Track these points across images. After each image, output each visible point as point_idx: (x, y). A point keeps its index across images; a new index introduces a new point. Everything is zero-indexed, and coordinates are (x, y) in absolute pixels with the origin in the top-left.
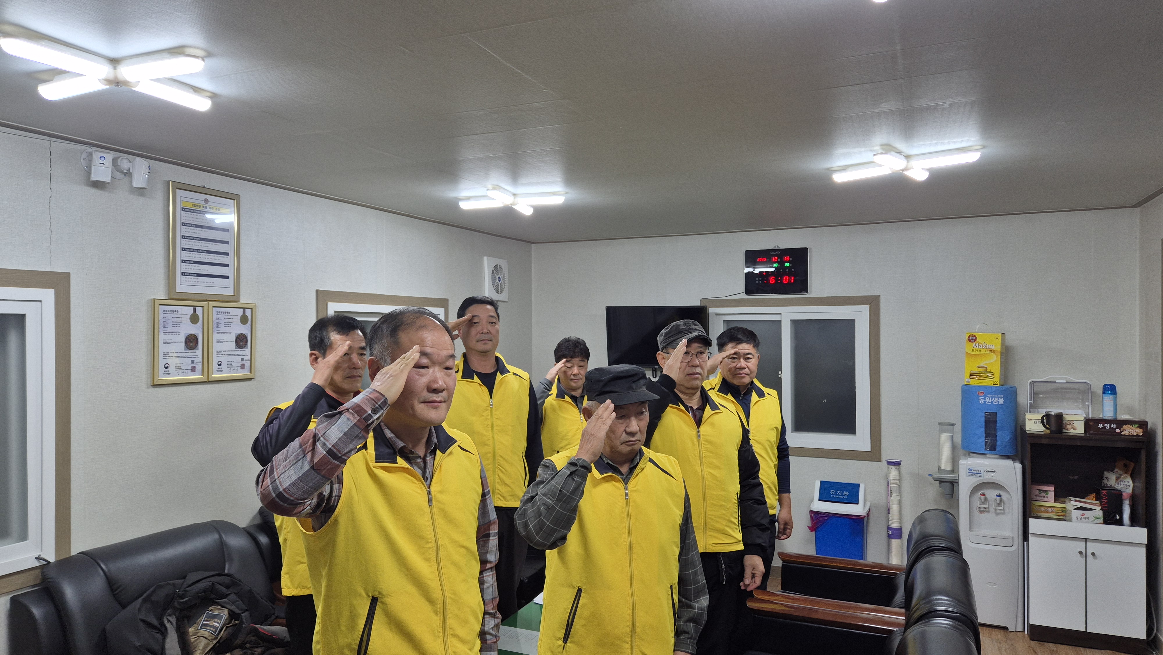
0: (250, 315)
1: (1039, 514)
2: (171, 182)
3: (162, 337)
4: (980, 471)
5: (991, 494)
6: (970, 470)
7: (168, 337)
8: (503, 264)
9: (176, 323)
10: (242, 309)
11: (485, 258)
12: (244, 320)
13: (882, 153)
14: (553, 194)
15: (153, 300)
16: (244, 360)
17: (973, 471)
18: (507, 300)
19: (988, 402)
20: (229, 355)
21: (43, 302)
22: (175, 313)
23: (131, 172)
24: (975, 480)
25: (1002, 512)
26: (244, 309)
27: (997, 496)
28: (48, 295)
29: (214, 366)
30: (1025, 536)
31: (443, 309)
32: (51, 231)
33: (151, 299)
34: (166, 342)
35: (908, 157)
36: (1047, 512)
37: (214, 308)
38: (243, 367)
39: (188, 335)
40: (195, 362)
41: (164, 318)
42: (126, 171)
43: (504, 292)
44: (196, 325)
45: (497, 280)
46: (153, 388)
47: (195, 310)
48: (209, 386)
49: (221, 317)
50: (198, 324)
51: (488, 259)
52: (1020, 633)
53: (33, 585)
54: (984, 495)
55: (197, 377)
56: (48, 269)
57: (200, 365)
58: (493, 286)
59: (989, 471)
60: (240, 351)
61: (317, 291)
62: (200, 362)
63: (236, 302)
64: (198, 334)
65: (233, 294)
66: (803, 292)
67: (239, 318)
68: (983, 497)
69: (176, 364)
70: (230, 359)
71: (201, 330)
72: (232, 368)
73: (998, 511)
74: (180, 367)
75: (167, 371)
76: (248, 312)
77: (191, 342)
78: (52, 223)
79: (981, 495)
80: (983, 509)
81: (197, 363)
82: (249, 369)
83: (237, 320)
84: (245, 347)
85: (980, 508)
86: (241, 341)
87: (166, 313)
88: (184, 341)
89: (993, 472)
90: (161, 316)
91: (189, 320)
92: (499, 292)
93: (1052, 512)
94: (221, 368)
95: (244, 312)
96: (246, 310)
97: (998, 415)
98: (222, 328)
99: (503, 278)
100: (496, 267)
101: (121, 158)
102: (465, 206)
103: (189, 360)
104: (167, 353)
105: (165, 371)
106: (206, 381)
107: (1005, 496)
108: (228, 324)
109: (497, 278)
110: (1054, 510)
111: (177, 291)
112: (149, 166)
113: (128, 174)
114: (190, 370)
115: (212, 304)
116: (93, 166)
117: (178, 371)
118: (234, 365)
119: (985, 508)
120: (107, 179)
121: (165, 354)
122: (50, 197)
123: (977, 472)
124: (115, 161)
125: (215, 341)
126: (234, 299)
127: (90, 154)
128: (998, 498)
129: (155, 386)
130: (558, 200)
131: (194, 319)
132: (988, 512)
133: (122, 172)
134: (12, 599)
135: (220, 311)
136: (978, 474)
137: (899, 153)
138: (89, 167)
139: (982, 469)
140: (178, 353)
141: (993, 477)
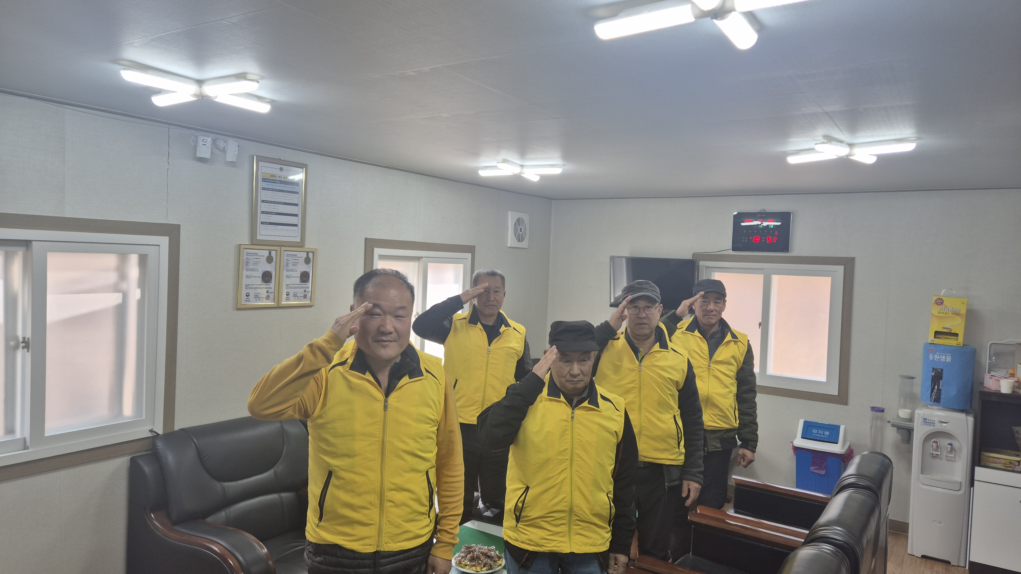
0: (312, 257)
1: (988, 464)
2: (255, 156)
3: (245, 273)
4: (934, 421)
5: (944, 442)
6: (925, 419)
7: (249, 273)
8: (525, 217)
9: (256, 263)
10: (306, 253)
11: (510, 212)
12: (307, 261)
13: (823, 143)
14: (552, 166)
15: (239, 245)
16: (306, 291)
17: (927, 421)
18: (527, 248)
19: (936, 359)
20: (295, 288)
21: (160, 246)
22: (255, 255)
23: (225, 150)
24: (929, 429)
25: (953, 459)
26: (308, 253)
27: (948, 444)
28: (164, 241)
29: (284, 296)
30: (972, 483)
31: (471, 254)
32: (168, 194)
33: (238, 244)
34: (247, 277)
35: (851, 145)
36: (996, 463)
37: (285, 252)
38: (305, 297)
39: (265, 272)
40: (269, 292)
41: (247, 259)
42: (222, 149)
43: (524, 241)
44: (270, 264)
45: (519, 231)
46: (237, 310)
47: (270, 253)
48: (279, 311)
49: (290, 258)
50: (272, 263)
51: (511, 213)
52: (963, 568)
53: (148, 450)
54: (937, 443)
55: (270, 303)
56: (165, 222)
57: (273, 294)
58: (515, 236)
59: (942, 422)
60: (304, 285)
61: (366, 239)
62: (272, 293)
63: (302, 247)
64: (272, 271)
65: (300, 241)
66: (784, 251)
67: (303, 259)
68: (934, 444)
69: (255, 293)
70: (296, 290)
71: (274, 268)
72: (297, 298)
73: (949, 458)
74: (258, 296)
75: (248, 299)
76: (311, 255)
77: (266, 277)
78: (168, 188)
79: (933, 442)
80: (935, 455)
81: (270, 293)
82: (310, 299)
83: (302, 261)
84: (307, 281)
85: (932, 454)
86: (305, 277)
87: (248, 255)
88: (261, 275)
89: (946, 423)
90: (245, 257)
91: (265, 260)
92: (520, 241)
93: (1000, 463)
94: (289, 297)
95: (308, 255)
96: (309, 253)
98: (291, 267)
99: (524, 228)
100: (518, 220)
101: (219, 139)
102: (483, 173)
103: (265, 290)
104: (249, 285)
105: (246, 299)
106: (277, 306)
107: (956, 444)
108: (295, 264)
109: (519, 229)
110: (1002, 461)
111: (257, 239)
112: (238, 146)
113: (224, 151)
114: (265, 298)
115: (283, 248)
116: (198, 147)
117: (256, 299)
118: (298, 295)
119: (937, 455)
120: (208, 155)
121: (246, 286)
122: (168, 169)
123: (931, 422)
124: (214, 142)
125: (284, 277)
126: (300, 245)
127: (197, 137)
128: (949, 446)
129: (238, 309)
130: (557, 171)
131: (269, 260)
132: (941, 459)
133: (220, 150)
134: (131, 459)
135: (290, 254)
136: (932, 423)
137: (841, 142)
138: (196, 147)
139: (936, 420)
140: (256, 285)
141: (944, 427)
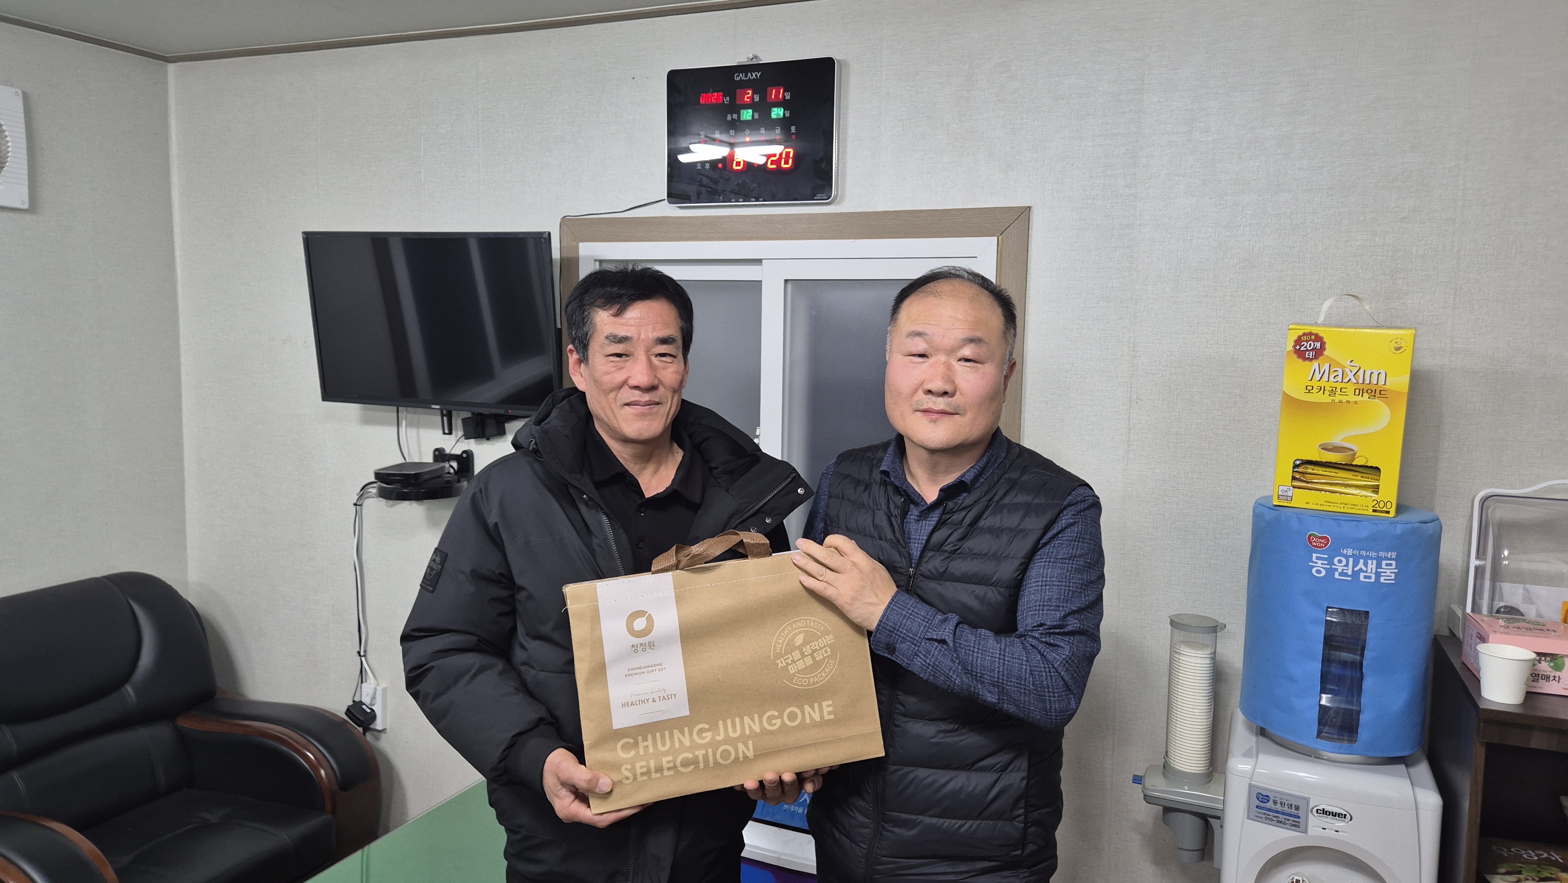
4: (1297, 808)
17: (1270, 805)
19: (1341, 574)
66: (820, 197)
97: (1373, 621)
123: (1286, 809)
136: (1290, 814)
139: (1308, 802)
